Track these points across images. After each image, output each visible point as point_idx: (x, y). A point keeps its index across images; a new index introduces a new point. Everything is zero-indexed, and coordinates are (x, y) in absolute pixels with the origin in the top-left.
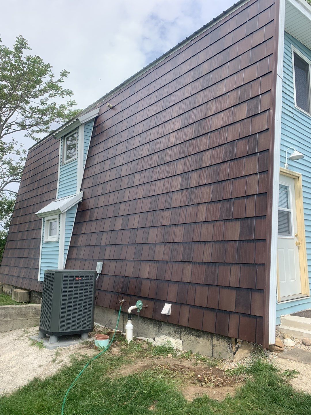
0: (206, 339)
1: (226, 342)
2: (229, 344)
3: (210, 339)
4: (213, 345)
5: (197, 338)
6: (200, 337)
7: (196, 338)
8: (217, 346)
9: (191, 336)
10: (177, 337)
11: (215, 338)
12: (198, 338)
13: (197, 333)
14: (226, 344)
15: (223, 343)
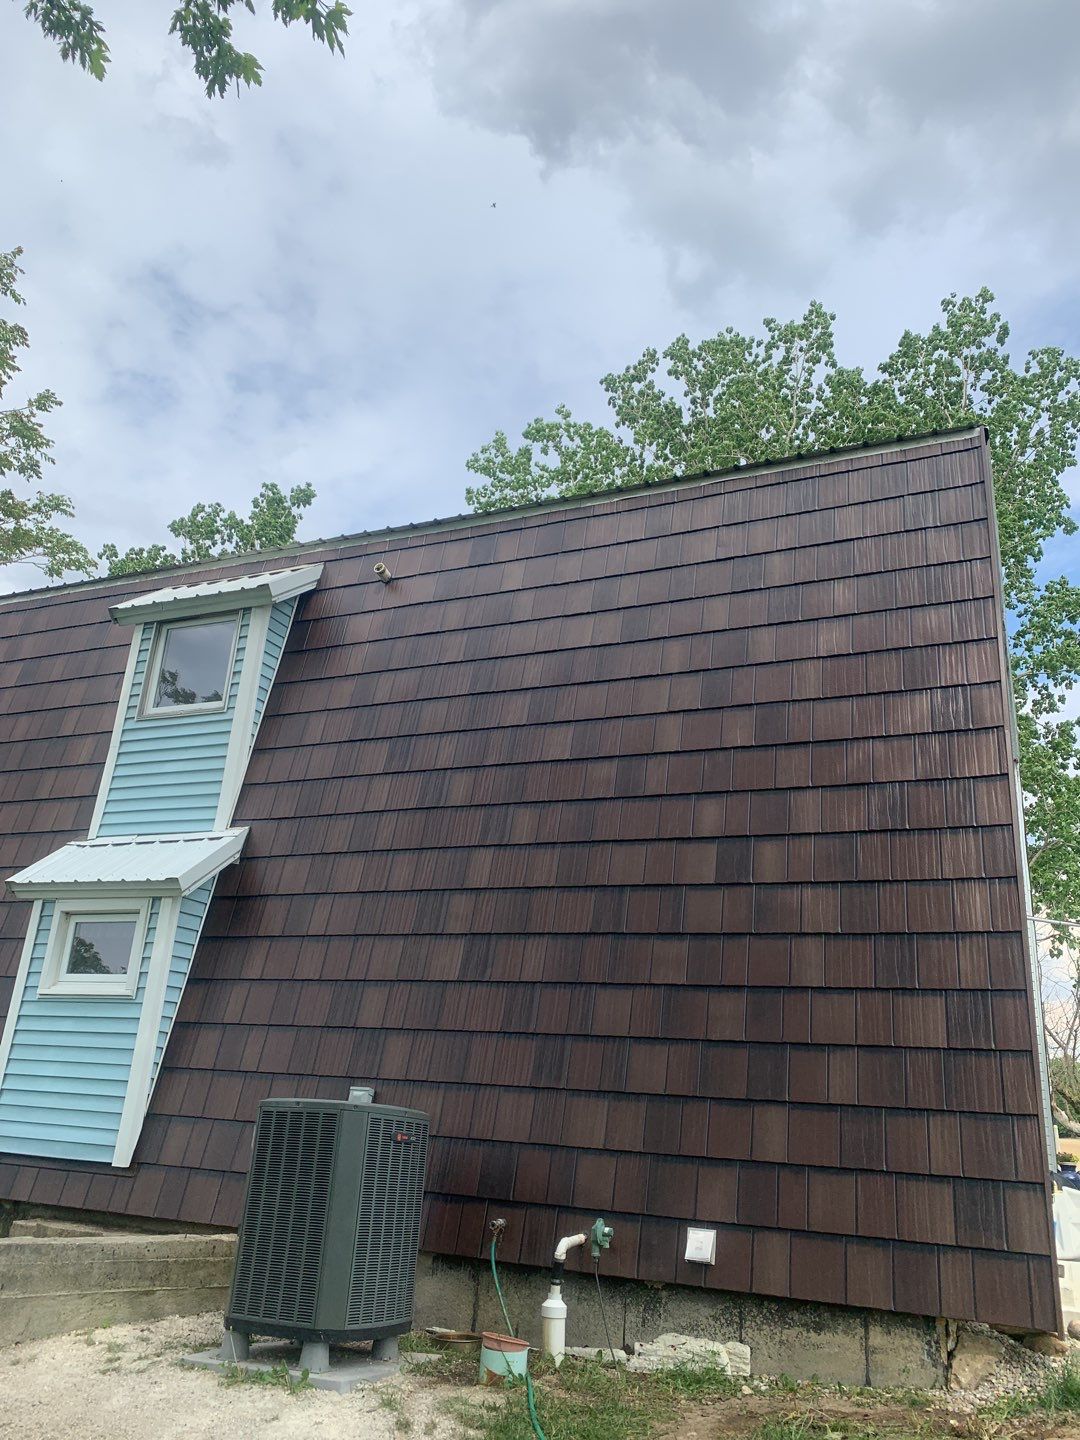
0: (845, 1332)
1: (919, 1335)
2: (928, 1343)
3: (861, 1331)
4: (868, 1351)
5: (808, 1331)
6: (819, 1328)
7: (805, 1334)
8: (884, 1351)
9: (783, 1328)
10: (724, 1335)
11: (879, 1329)
12: (812, 1334)
13: (809, 1318)
14: (917, 1343)
15: (906, 1342)
